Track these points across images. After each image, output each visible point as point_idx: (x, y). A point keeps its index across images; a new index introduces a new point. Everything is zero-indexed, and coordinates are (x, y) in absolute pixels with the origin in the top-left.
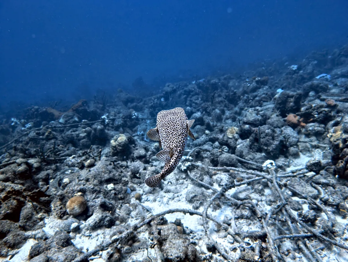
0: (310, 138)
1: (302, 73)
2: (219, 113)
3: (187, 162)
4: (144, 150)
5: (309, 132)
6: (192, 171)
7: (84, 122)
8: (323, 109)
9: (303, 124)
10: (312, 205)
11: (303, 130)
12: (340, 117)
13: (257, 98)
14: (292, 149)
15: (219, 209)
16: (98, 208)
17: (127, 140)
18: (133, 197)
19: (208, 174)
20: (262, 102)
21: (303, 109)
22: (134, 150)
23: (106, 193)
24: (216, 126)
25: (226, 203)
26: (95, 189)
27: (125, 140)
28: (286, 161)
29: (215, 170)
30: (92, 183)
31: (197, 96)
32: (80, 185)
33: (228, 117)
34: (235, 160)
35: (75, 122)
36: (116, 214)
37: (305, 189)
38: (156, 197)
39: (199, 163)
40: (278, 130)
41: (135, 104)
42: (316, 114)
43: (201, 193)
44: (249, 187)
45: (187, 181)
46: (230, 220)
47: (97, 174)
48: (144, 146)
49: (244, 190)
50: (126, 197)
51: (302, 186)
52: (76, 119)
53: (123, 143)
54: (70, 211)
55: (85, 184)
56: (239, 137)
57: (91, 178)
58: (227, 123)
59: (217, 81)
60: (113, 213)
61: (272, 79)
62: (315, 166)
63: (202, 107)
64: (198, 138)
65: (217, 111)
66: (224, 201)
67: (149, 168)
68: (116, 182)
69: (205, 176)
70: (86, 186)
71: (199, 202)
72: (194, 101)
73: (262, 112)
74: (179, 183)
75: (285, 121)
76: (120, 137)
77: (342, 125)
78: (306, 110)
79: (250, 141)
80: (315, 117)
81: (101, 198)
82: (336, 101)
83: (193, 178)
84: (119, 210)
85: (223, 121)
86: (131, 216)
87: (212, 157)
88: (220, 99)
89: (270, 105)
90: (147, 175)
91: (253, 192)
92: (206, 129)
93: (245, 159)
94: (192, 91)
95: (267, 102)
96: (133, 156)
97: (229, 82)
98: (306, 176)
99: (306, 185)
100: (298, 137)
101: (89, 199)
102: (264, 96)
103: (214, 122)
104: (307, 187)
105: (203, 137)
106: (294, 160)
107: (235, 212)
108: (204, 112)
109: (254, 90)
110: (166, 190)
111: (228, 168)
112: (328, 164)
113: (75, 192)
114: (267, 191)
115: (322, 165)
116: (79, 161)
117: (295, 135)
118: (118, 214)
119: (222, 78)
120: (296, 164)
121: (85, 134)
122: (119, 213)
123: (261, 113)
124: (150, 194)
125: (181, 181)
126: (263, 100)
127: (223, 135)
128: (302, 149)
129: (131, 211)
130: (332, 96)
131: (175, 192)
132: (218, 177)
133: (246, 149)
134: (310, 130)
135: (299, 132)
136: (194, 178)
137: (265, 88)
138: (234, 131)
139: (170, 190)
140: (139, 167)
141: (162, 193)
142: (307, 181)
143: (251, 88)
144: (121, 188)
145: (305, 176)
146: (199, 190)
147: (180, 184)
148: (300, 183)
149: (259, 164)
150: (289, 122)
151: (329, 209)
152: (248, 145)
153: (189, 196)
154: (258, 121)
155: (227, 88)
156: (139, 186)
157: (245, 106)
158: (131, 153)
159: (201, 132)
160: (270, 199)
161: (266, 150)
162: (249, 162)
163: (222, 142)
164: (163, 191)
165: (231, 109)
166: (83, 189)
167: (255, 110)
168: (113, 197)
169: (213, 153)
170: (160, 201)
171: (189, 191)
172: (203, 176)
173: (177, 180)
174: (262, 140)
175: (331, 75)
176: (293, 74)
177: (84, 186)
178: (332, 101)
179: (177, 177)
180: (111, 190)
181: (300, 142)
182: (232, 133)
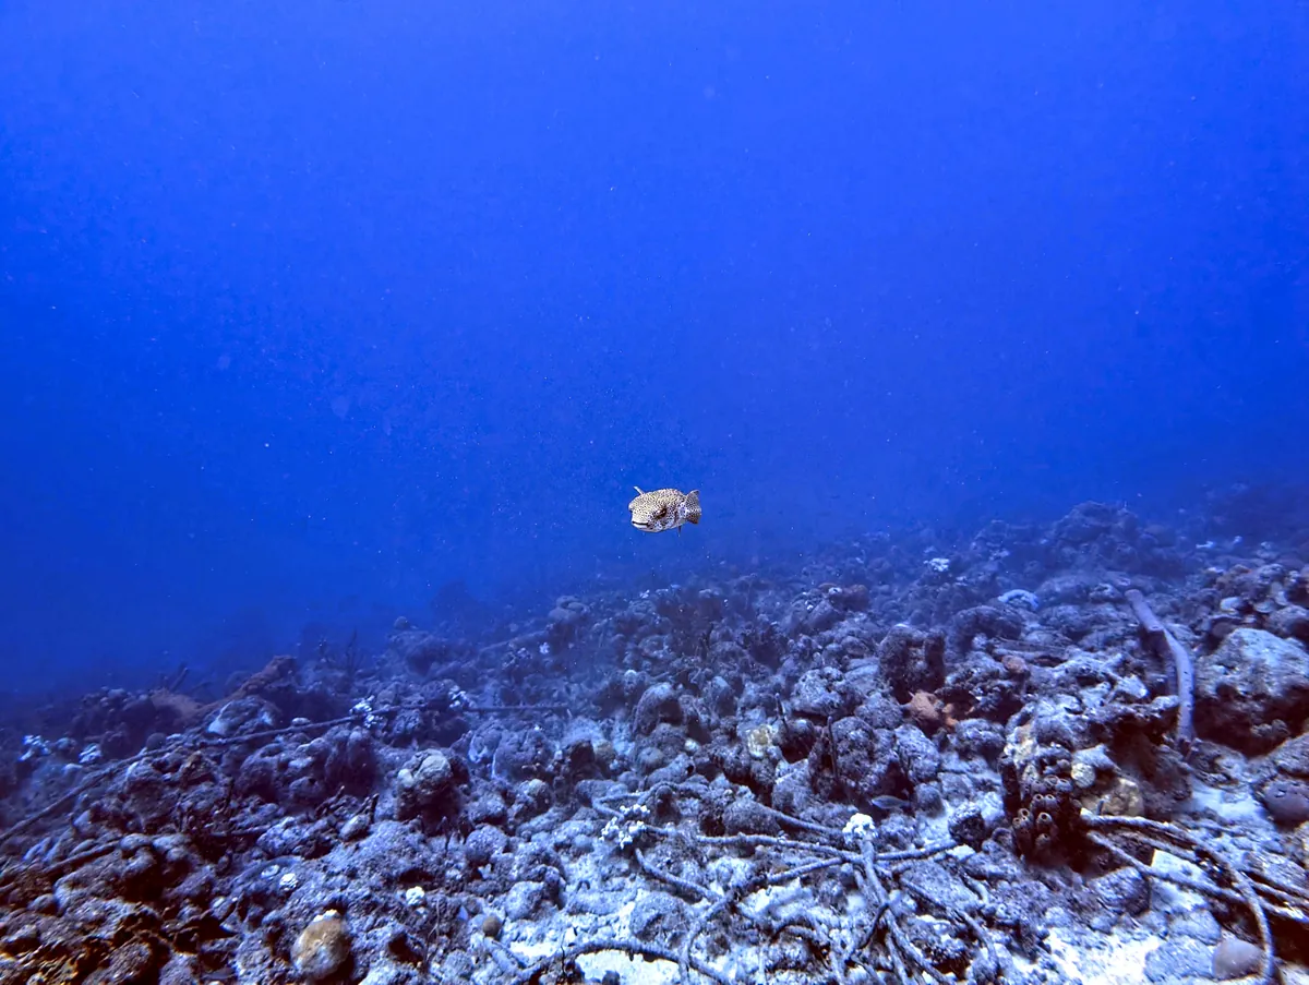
0: (970, 763)
1: (964, 581)
2: (726, 688)
3: (633, 822)
4: (499, 799)
5: (967, 742)
6: (649, 850)
7: (297, 725)
8: (999, 682)
9: (951, 721)
10: (957, 923)
11: (953, 741)
12: (1031, 703)
13: (833, 646)
14: (924, 790)
15: (723, 954)
16: (381, 953)
17: (449, 767)
18: (476, 930)
19: (696, 857)
20: (846, 657)
21: (949, 679)
22: (468, 802)
23: (402, 913)
24: (718, 726)
25: (744, 937)
26: (373, 899)
27: (445, 767)
28: (909, 822)
29: (713, 844)
30: (365, 883)
31: (657, 636)
32: (331, 888)
33: (753, 700)
34: (769, 818)
35: (262, 727)
36: (430, 976)
37: (946, 890)
38: (546, 929)
39: (669, 828)
40: (883, 735)
41: (451, 665)
42: (979, 695)
43: (674, 908)
44: (807, 889)
45: (633, 879)
46: (753, 972)
47: (378, 856)
48: (500, 786)
49: (794, 899)
50: (457, 931)
51: (940, 882)
52: (267, 719)
53: (438, 776)
54: (304, 967)
55: (345, 884)
56: (780, 753)
57: (362, 867)
58: (749, 720)
59: (716, 593)
60: (425, 969)
61: (884, 593)
62: (968, 827)
63: (674, 671)
64: (662, 764)
65: (720, 682)
66: (738, 932)
67: (521, 846)
68: (429, 883)
69: (684, 863)
70: (348, 890)
71: (670, 935)
72: (646, 651)
73: (843, 682)
74: (610, 888)
75: (906, 713)
76: (430, 757)
77: (1034, 722)
78: (954, 683)
79: (812, 765)
80: (978, 701)
81: (390, 924)
82: (1029, 662)
83: (652, 867)
84: (438, 966)
85: (739, 712)
86: (473, 980)
87: (706, 813)
88: (728, 646)
89: (867, 668)
90: (515, 867)
91: (817, 905)
92: (689, 736)
93: (798, 818)
94: (641, 623)
95: (862, 657)
96: (466, 818)
97: (753, 598)
98: (951, 856)
99: (951, 880)
100: (937, 756)
101: (354, 931)
102: (850, 639)
103: (710, 714)
104: (952, 886)
105: (677, 762)
106: (929, 821)
107: (766, 952)
108: (681, 686)
109: (827, 622)
110: (574, 906)
111: (750, 838)
112: (998, 820)
113: (317, 912)
114: (854, 902)
115: (987, 824)
116: (307, 834)
117: (931, 750)
118: (437, 977)
119: (735, 582)
120: (933, 832)
121: (309, 759)
122: (440, 975)
123: (841, 686)
124: (526, 922)
125: (616, 881)
126: (851, 651)
127: (735, 748)
128: (951, 789)
129: (473, 969)
130: (1023, 650)
131: (599, 911)
132: (722, 865)
133: (802, 788)
134: (968, 739)
135: (943, 746)
136: (655, 869)
137: (856, 620)
138: (767, 735)
139: (587, 906)
140: (491, 842)
141: (562, 916)
142: (954, 871)
143: (815, 617)
144: (444, 901)
145: (948, 857)
146: (667, 899)
147: (613, 890)
148: (936, 874)
149: (835, 831)
150: (916, 716)
151: (996, 935)
152: (805, 777)
153: (641, 919)
154: (833, 707)
155: (750, 614)
156: (491, 901)
157: (801, 671)
158: (457, 811)
159: (672, 745)
160: (860, 921)
161: (856, 789)
162: (810, 825)
163: (735, 769)
164: (564, 910)
165: (764, 678)
166: (341, 897)
167: (821, 677)
168: (421, 927)
169: (710, 798)
170: (555, 940)
171: (640, 904)
172: (680, 861)
173: (605, 878)
174: (841, 759)
175: (1037, 595)
176: (940, 585)
177: (343, 893)
178: (1018, 662)
179: (605, 870)
180: (415, 907)
181: (944, 771)
182: (763, 743)
